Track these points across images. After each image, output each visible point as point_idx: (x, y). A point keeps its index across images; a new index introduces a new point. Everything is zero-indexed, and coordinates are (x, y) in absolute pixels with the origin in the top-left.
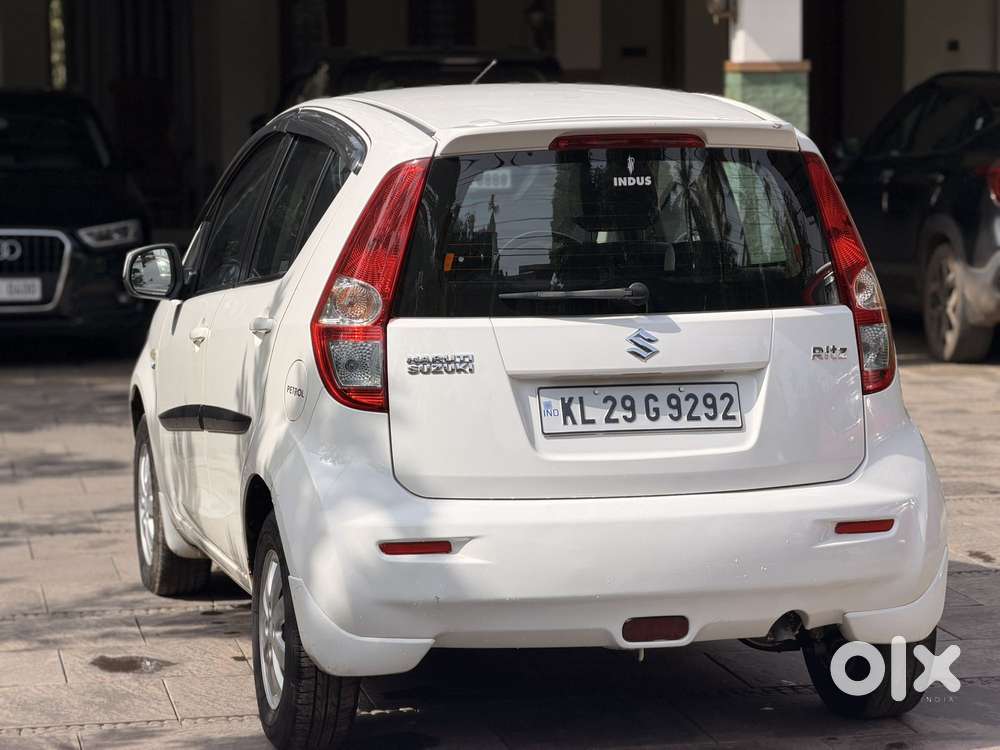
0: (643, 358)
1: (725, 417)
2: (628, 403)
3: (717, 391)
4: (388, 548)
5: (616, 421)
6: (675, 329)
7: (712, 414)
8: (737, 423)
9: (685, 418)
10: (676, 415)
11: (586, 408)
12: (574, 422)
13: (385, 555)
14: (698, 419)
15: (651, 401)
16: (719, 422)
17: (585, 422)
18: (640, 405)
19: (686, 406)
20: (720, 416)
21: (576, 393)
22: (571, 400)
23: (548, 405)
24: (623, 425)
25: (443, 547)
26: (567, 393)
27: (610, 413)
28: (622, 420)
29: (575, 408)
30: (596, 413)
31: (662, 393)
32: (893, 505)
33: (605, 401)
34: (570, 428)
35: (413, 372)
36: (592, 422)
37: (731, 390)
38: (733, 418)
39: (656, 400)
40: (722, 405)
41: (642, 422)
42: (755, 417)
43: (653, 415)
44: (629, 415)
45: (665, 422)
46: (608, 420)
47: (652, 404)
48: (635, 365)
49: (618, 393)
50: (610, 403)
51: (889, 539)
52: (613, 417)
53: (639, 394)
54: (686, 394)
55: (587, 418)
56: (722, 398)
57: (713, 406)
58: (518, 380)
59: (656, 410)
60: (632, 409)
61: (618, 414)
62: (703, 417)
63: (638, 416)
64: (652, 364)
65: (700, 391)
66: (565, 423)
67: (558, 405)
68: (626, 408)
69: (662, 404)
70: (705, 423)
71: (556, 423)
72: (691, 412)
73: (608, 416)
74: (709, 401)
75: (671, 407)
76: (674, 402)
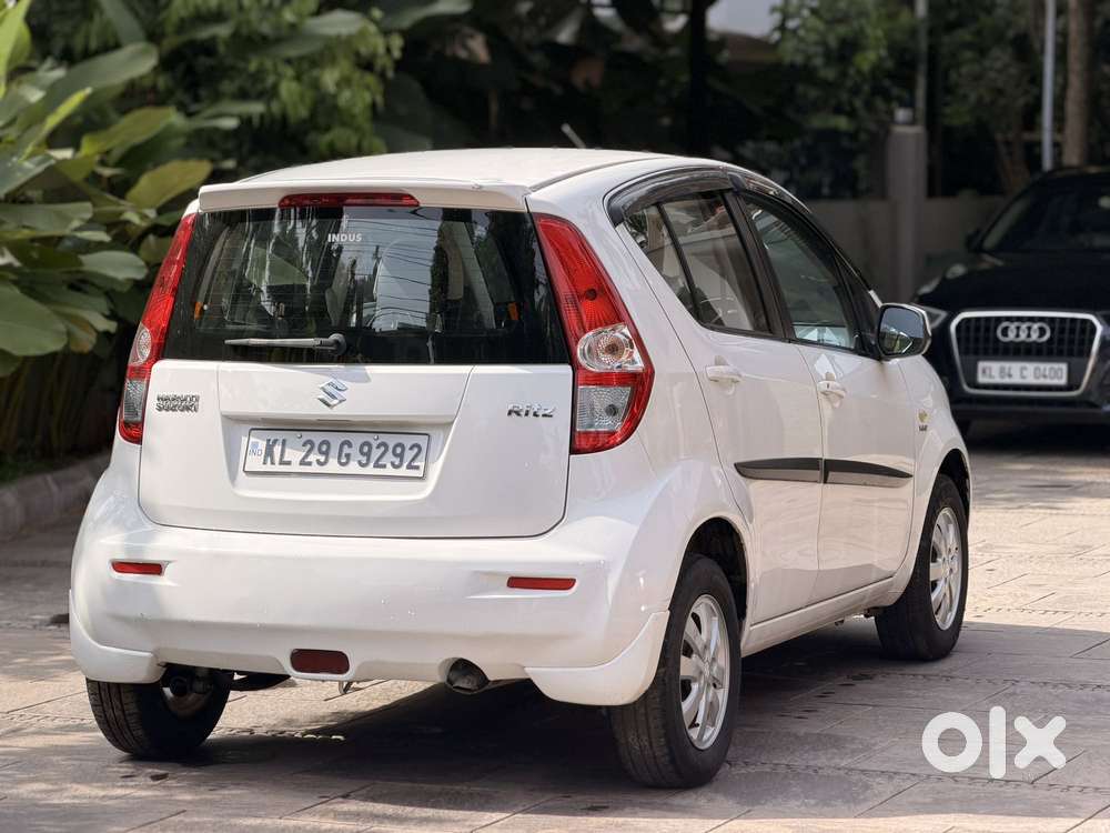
0: (328, 405)
1: (410, 467)
2: (324, 448)
3: (408, 441)
5: (310, 464)
6: (367, 379)
7: (397, 463)
8: (419, 473)
9: (372, 465)
10: (364, 462)
11: (287, 450)
12: (273, 463)
13: (116, 573)
14: (384, 466)
15: (346, 446)
16: (403, 471)
17: (282, 463)
18: (334, 451)
19: (376, 454)
20: (405, 465)
21: (280, 436)
22: (275, 441)
23: (255, 445)
24: (315, 468)
26: (273, 435)
27: (306, 456)
28: (315, 463)
29: (277, 449)
30: (294, 455)
31: (357, 440)
32: (576, 565)
33: (305, 444)
34: (268, 467)
35: (160, 409)
36: (289, 463)
37: (422, 441)
38: (417, 468)
39: (350, 445)
40: (409, 455)
41: (333, 466)
42: (436, 470)
43: (344, 460)
44: (322, 459)
45: (353, 468)
46: (303, 463)
47: (346, 450)
48: (323, 412)
49: (317, 438)
50: (309, 446)
52: (308, 460)
53: (336, 440)
54: (379, 441)
55: (286, 459)
56: (412, 448)
57: (401, 456)
58: (233, 421)
59: (348, 456)
60: (326, 454)
61: (312, 458)
62: (389, 465)
63: (331, 460)
64: (340, 411)
65: (392, 441)
66: (264, 463)
67: (262, 445)
68: (321, 452)
69: (354, 451)
70: (390, 471)
71: (255, 463)
72: (379, 459)
73: (304, 458)
74: (399, 450)
75: (362, 453)
76: (366, 449)
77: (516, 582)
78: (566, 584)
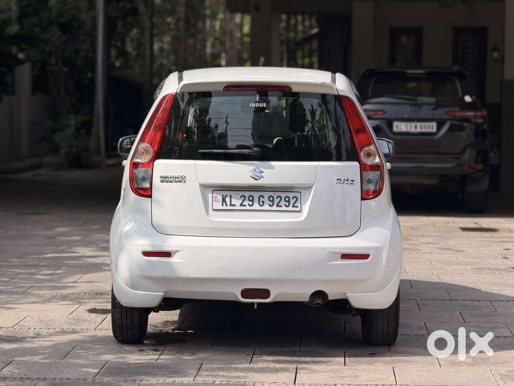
0: (256, 179)
1: (293, 206)
2: (251, 198)
3: (291, 195)
4: (146, 254)
5: (245, 205)
6: (272, 168)
7: (287, 205)
8: (298, 209)
9: (275, 206)
10: (271, 204)
11: (233, 200)
12: (226, 205)
14: (281, 206)
15: (261, 198)
16: (290, 208)
17: (231, 205)
18: (256, 200)
19: (276, 201)
20: (291, 205)
21: (228, 193)
22: (226, 196)
23: (216, 197)
24: (248, 207)
25: (168, 254)
26: (224, 193)
27: (243, 202)
28: (247, 205)
29: (228, 200)
30: (237, 202)
31: (266, 195)
32: (369, 248)
33: (241, 197)
34: (224, 207)
35: (162, 182)
36: (234, 205)
37: (298, 195)
38: (297, 207)
39: (263, 197)
40: (292, 201)
41: (256, 206)
42: (306, 208)
43: (261, 204)
44: (251, 203)
45: (266, 207)
46: (241, 205)
47: (262, 199)
48: (253, 182)
49: (247, 194)
50: (243, 198)
51: (367, 262)
52: (244, 204)
53: (256, 195)
54: (277, 195)
55: (232, 204)
56: (293, 198)
57: (289, 201)
58: (204, 187)
59: (263, 202)
60: (252, 201)
61: (246, 203)
62: (283, 206)
63: (255, 204)
64: (260, 182)
65: (283, 195)
66: (222, 205)
67: (220, 198)
68: (250, 201)
69: (266, 199)
70: (284, 208)
71: (218, 205)
72: (278, 203)
73: (241, 203)
74: (287, 199)
75: (270, 201)
76: (271, 199)
77: (345, 256)
78: (366, 257)
